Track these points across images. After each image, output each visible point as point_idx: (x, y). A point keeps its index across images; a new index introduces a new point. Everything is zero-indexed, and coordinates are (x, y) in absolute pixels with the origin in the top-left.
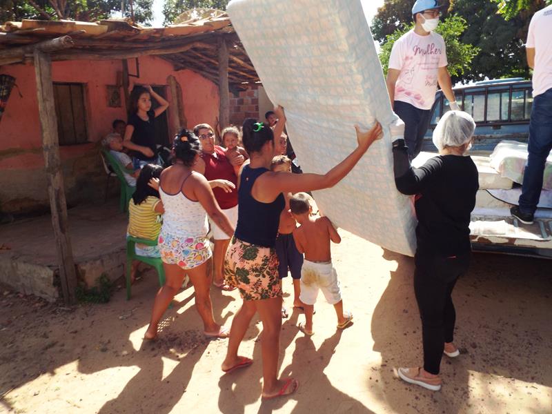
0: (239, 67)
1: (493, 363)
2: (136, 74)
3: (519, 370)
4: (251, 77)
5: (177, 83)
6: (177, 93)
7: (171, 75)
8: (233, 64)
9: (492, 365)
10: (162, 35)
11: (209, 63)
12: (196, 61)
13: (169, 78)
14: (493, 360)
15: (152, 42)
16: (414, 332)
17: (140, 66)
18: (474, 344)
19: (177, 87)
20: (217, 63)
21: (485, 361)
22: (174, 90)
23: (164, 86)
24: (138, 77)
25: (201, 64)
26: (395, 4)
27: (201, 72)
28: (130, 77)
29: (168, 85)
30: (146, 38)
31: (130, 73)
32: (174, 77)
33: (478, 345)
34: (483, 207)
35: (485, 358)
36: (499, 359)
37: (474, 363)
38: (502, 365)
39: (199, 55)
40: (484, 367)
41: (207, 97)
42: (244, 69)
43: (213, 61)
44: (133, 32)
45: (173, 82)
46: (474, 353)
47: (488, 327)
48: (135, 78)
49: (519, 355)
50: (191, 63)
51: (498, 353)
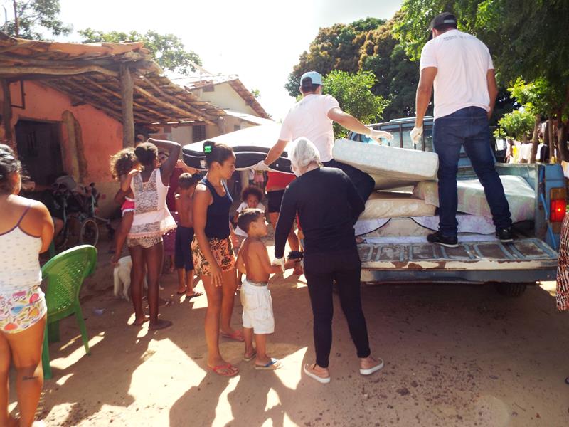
1: (436, 400)
2: (21, 105)
3: (465, 406)
5: (75, 120)
6: (75, 130)
7: (67, 111)
8: (140, 100)
9: (436, 404)
10: (47, 50)
11: (112, 98)
12: (97, 94)
13: (65, 113)
14: (437, 397)
15: (33, 58)
16: (350, 377)
17: (26, 97)
18: (415, 382)
19: (75, 125)
21: (428, 400)
22: (72, 129)
23: (59, 122)
24: (23, 108)
25: (104, 98)
27: (105, 109)
28: (13, 109)
29: (62, 122)
31: (13, 104)
32: (72, 114)
33: (419, 383)
34: (409, 236)
35: (427, 397)
36: (442, 396)
37: (417, 404)
38: (446, 403)
39: (101, 87)
40: (428, 407)
41: (112, 137)
43: (117, 95)
44: (8, 42)
45: (70, 119)
46: (416, 393)
47: (426, 363)
48: (20, 110)
49: (462, 390)
50: (92, 98)
51: (439, 389)
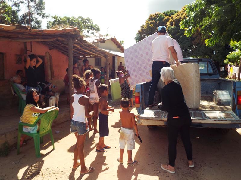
0: (78, 49)
1: (186, 175)
2: (30, 50)
3: (197, 178)
4: (83, 54)
5: (50, 55)
6: (50, 60)
7: (47, 52)
8: (75, 48)
9: (186, 176)
10: (42, 33)
11: (65, 47)
12: (59, 46)
13: (46, 53)
14: (187, 174)
15: (37, 35)
16: (153, 163)
17: (32, 47)
18: (178, 167)
19: (50, 57)
20: (68, 47)
21: (183, 175)
22: (49, 59)
23: (44, 56)
24: (31, 51)
25: (61, 47)
26: (145, 29)
27: (61, 51)
28: (27, 51)
29: (45, 56)
30: (35, 33)
31: (27, 50)
32: (49, 53)
33: (180, 168)
35: (183, 173)
36: (189, 173)
37: (178, 176)
38: (190, 176)
39: (60, 43)
40: (182, 177)
41: (64, 62)
42: (80, 50)
43: (66, 46)
44: (28, 30)
45: (48, 55)
46: (178, 171)
47: (184, 160)
48: (30, 52)
49: (197, 171)
50: (57, 47)
51: (188, 171)
